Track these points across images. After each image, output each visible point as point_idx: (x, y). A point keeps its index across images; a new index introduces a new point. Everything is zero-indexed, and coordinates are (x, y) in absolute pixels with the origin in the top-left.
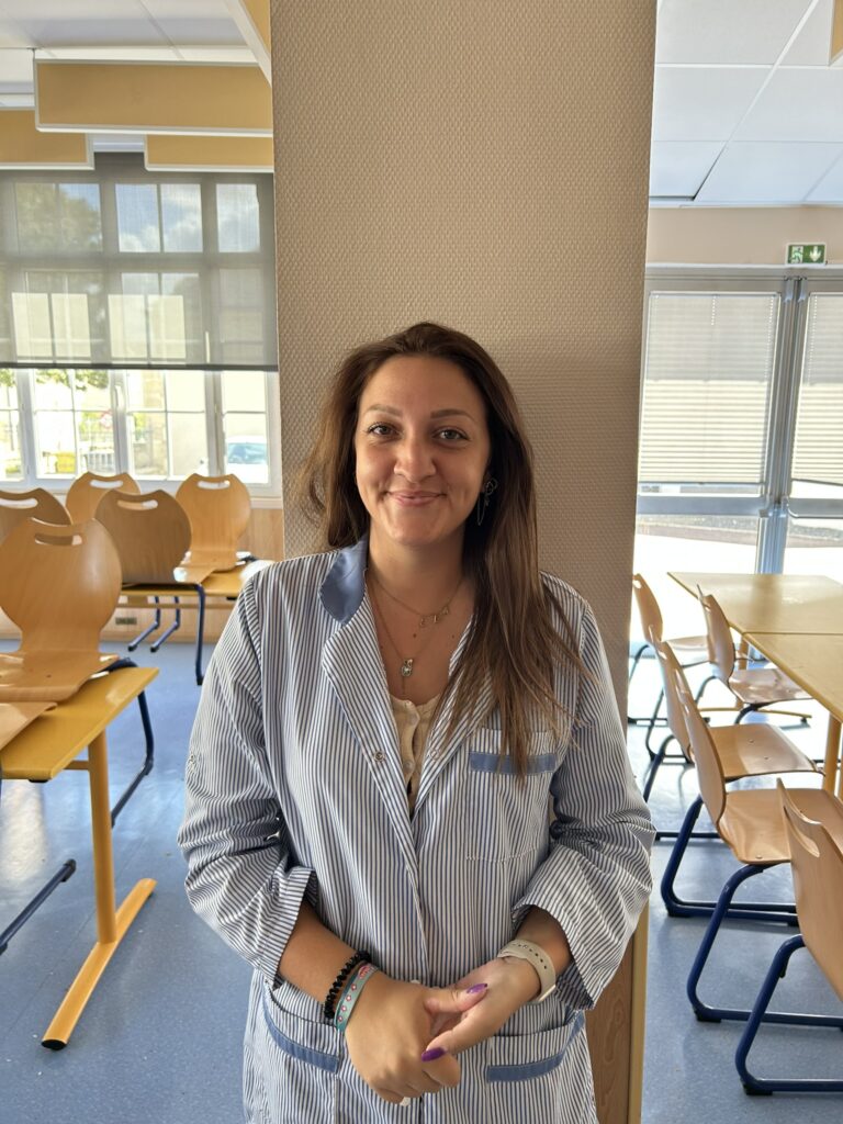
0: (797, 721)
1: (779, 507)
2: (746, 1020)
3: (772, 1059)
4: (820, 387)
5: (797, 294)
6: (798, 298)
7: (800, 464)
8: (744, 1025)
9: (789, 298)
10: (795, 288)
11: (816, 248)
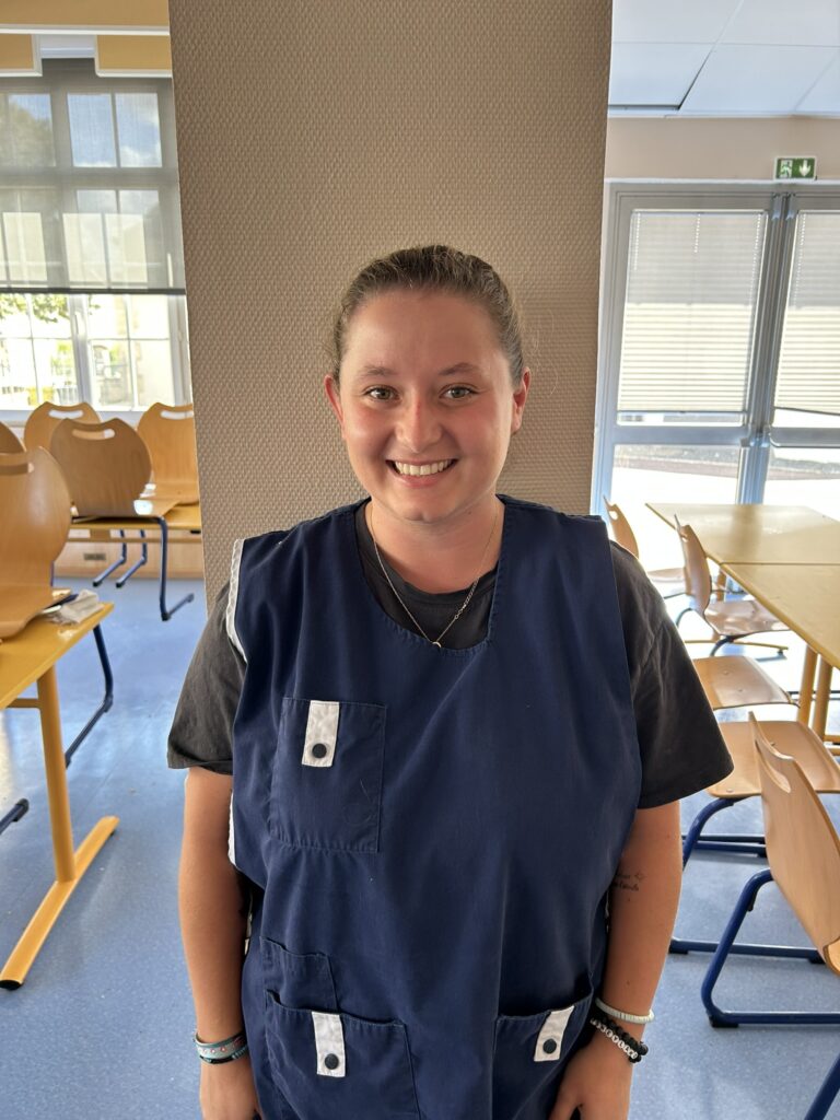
0: (774, 652)
1: (761, 437)
2: (714, 951)
3: (739, 990)
4: (806, 311)
5: (785, 212)
6: (786, 216)
7: (783, 392)
8: (713, 956)
9: (777, 216)
10: (783, 207)
11: (805, 163)
